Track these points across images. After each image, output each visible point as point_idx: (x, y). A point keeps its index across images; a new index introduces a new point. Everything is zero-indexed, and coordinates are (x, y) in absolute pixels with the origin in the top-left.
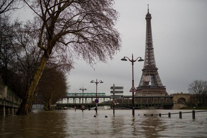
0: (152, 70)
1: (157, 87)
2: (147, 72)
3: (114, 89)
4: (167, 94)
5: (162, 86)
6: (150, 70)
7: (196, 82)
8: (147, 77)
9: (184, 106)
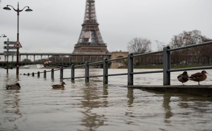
0: (93, 26)
1: (98, 44)
2: (87, 27)
3: (8, 45)
4: (107, 52)
5: (103, 43)
6: (90, 26)
7: (136, 40)
8: (87, 33)
9: (122, 65)
